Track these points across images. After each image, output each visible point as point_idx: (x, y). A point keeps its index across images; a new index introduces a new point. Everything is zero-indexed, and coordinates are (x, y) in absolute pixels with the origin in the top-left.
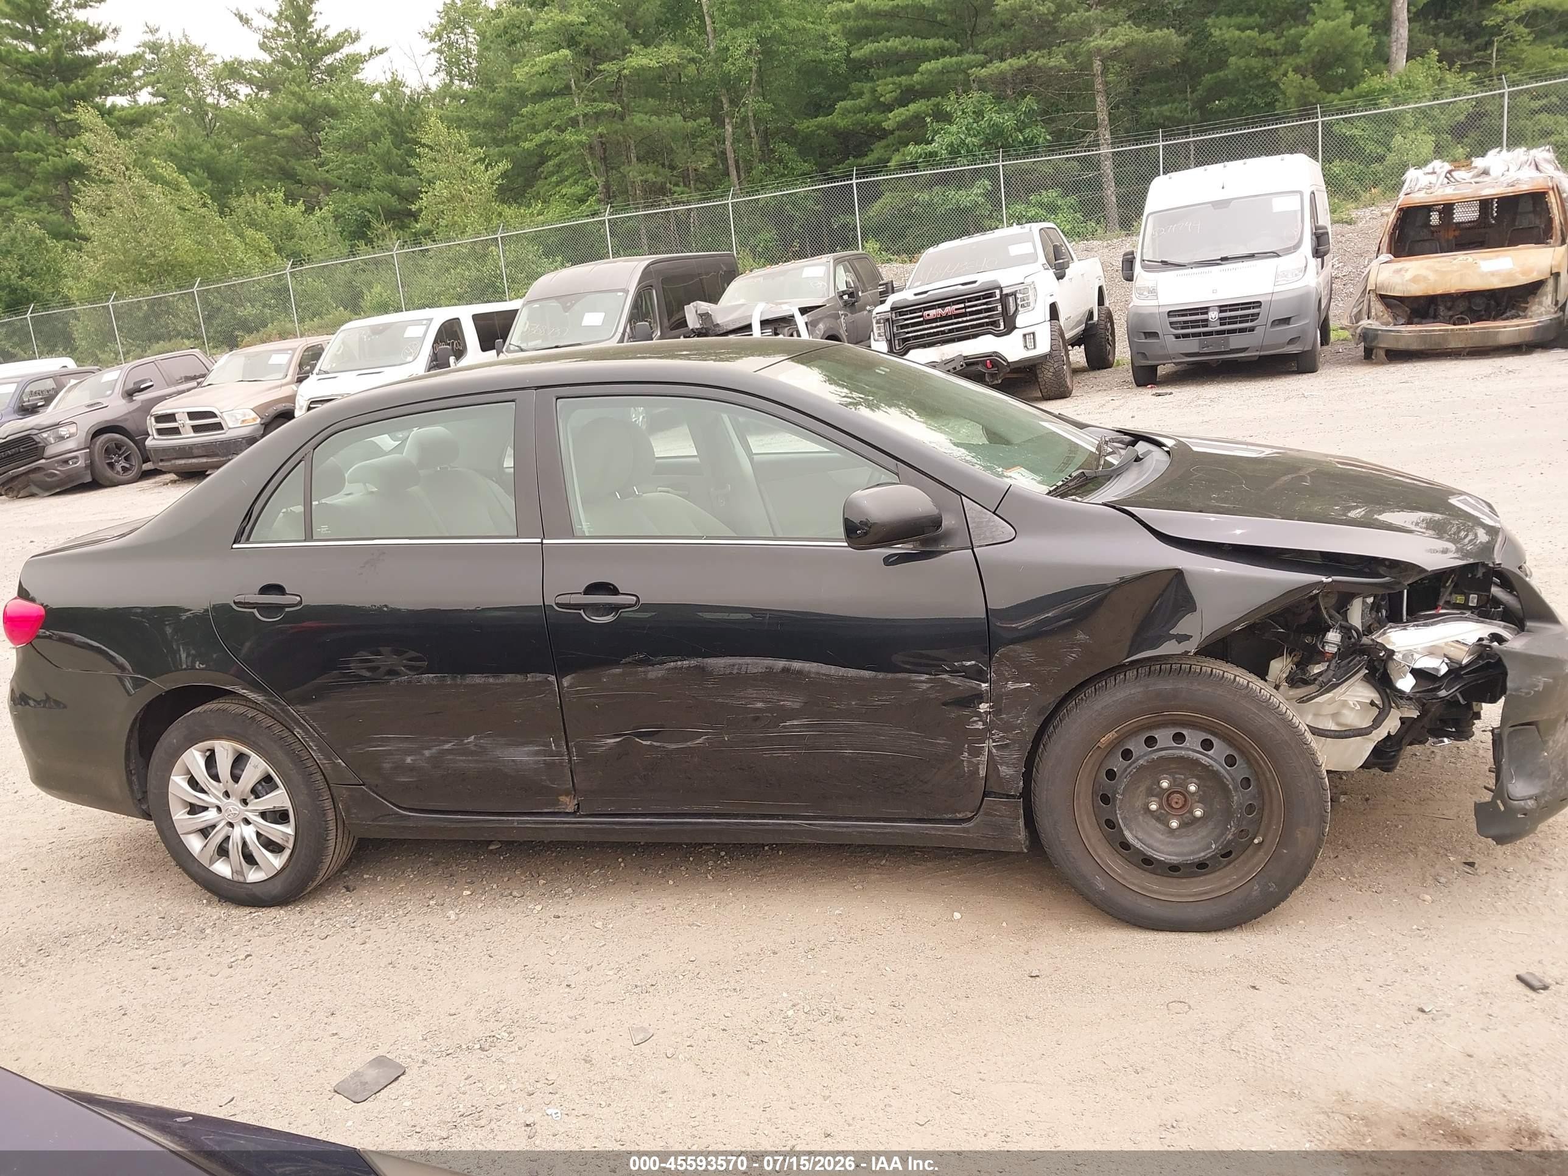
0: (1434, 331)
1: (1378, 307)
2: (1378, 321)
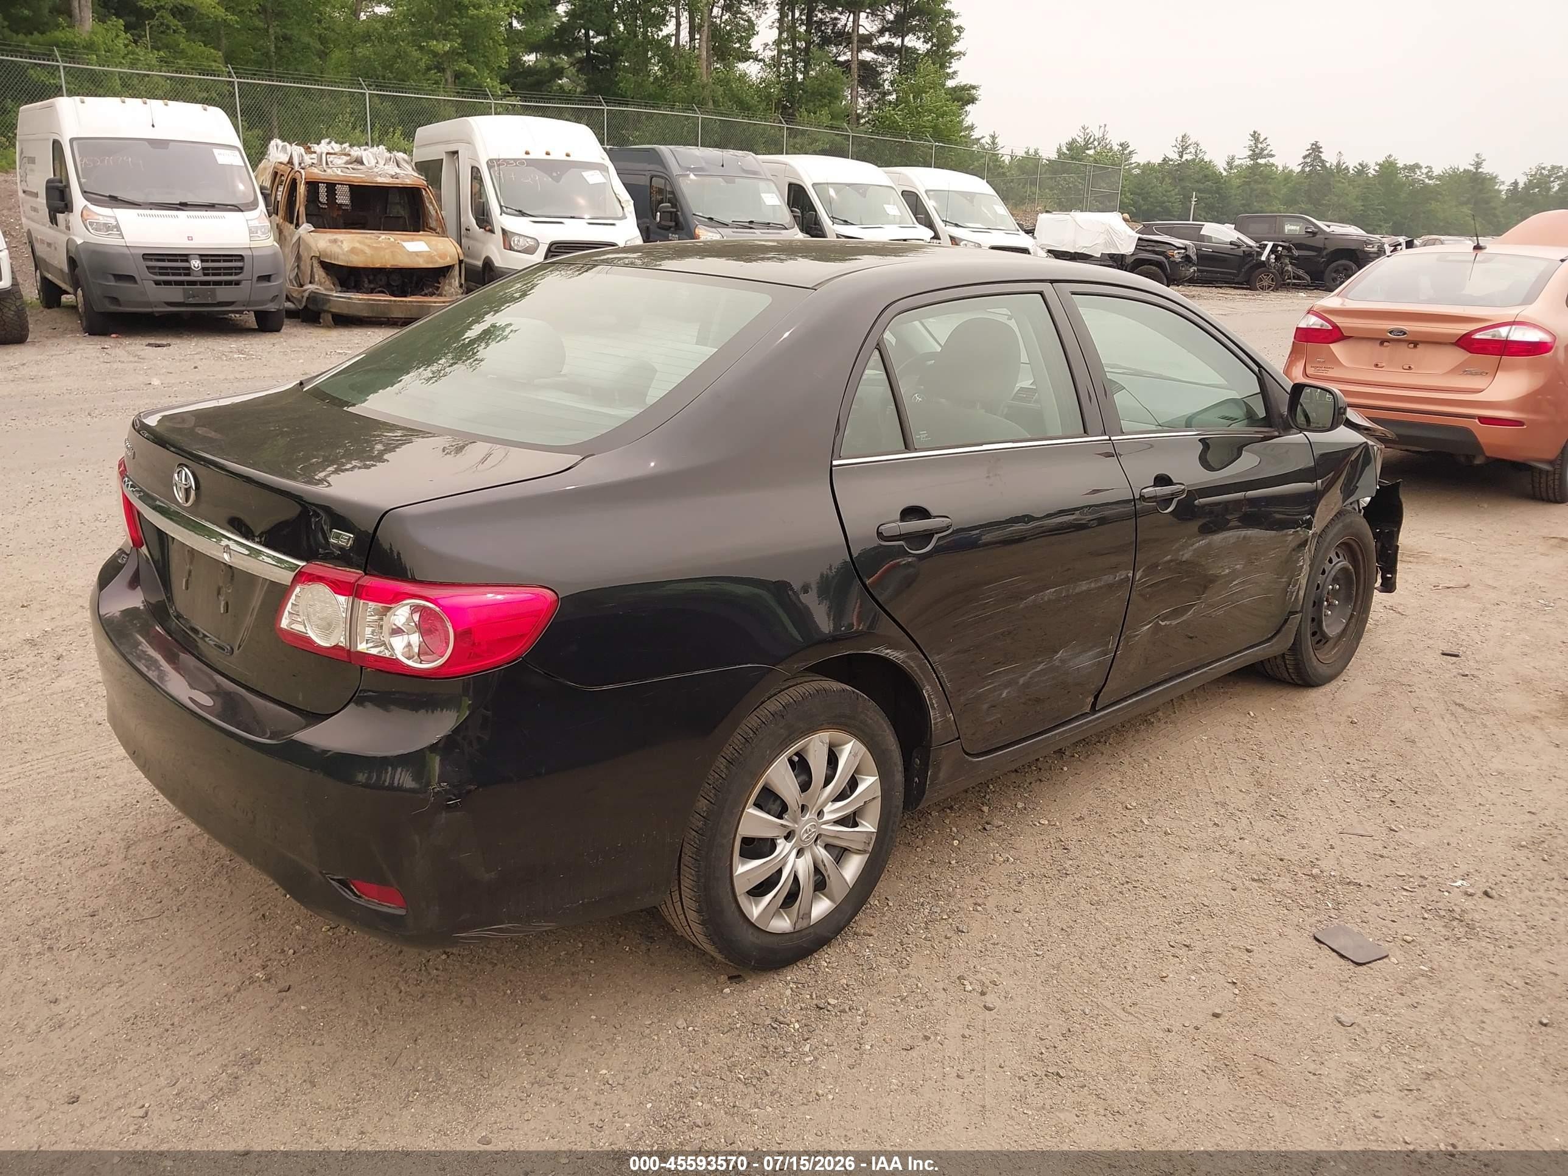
0: (380, 300)
1: (320, 273)
2: (321, 285)
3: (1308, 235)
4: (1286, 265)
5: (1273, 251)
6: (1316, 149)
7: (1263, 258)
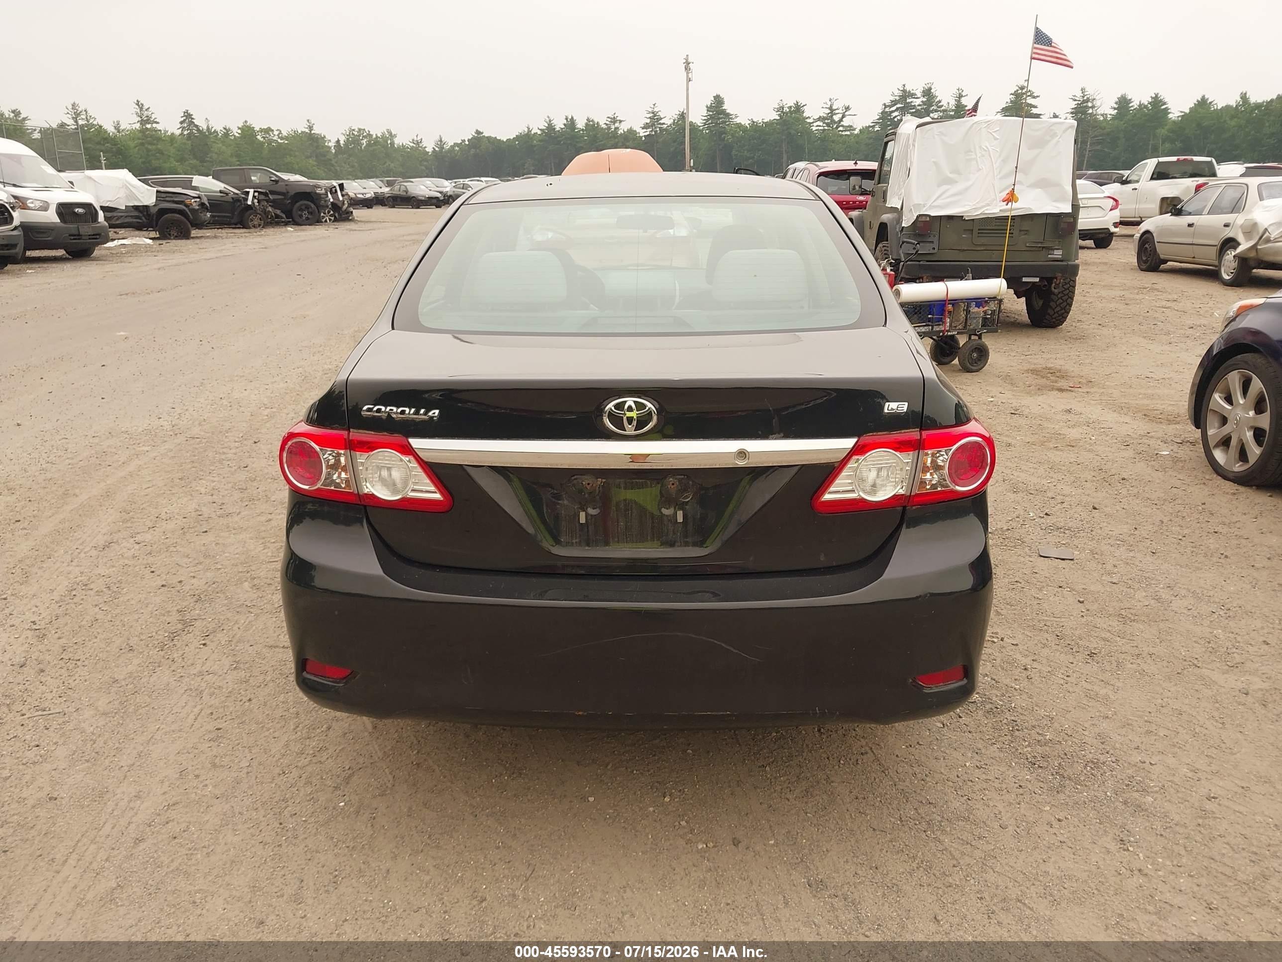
3: (272, 183)
4: (267, 207)
5: (254, 197)
6: (188, 116)
7: (249, 203)
